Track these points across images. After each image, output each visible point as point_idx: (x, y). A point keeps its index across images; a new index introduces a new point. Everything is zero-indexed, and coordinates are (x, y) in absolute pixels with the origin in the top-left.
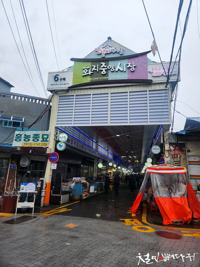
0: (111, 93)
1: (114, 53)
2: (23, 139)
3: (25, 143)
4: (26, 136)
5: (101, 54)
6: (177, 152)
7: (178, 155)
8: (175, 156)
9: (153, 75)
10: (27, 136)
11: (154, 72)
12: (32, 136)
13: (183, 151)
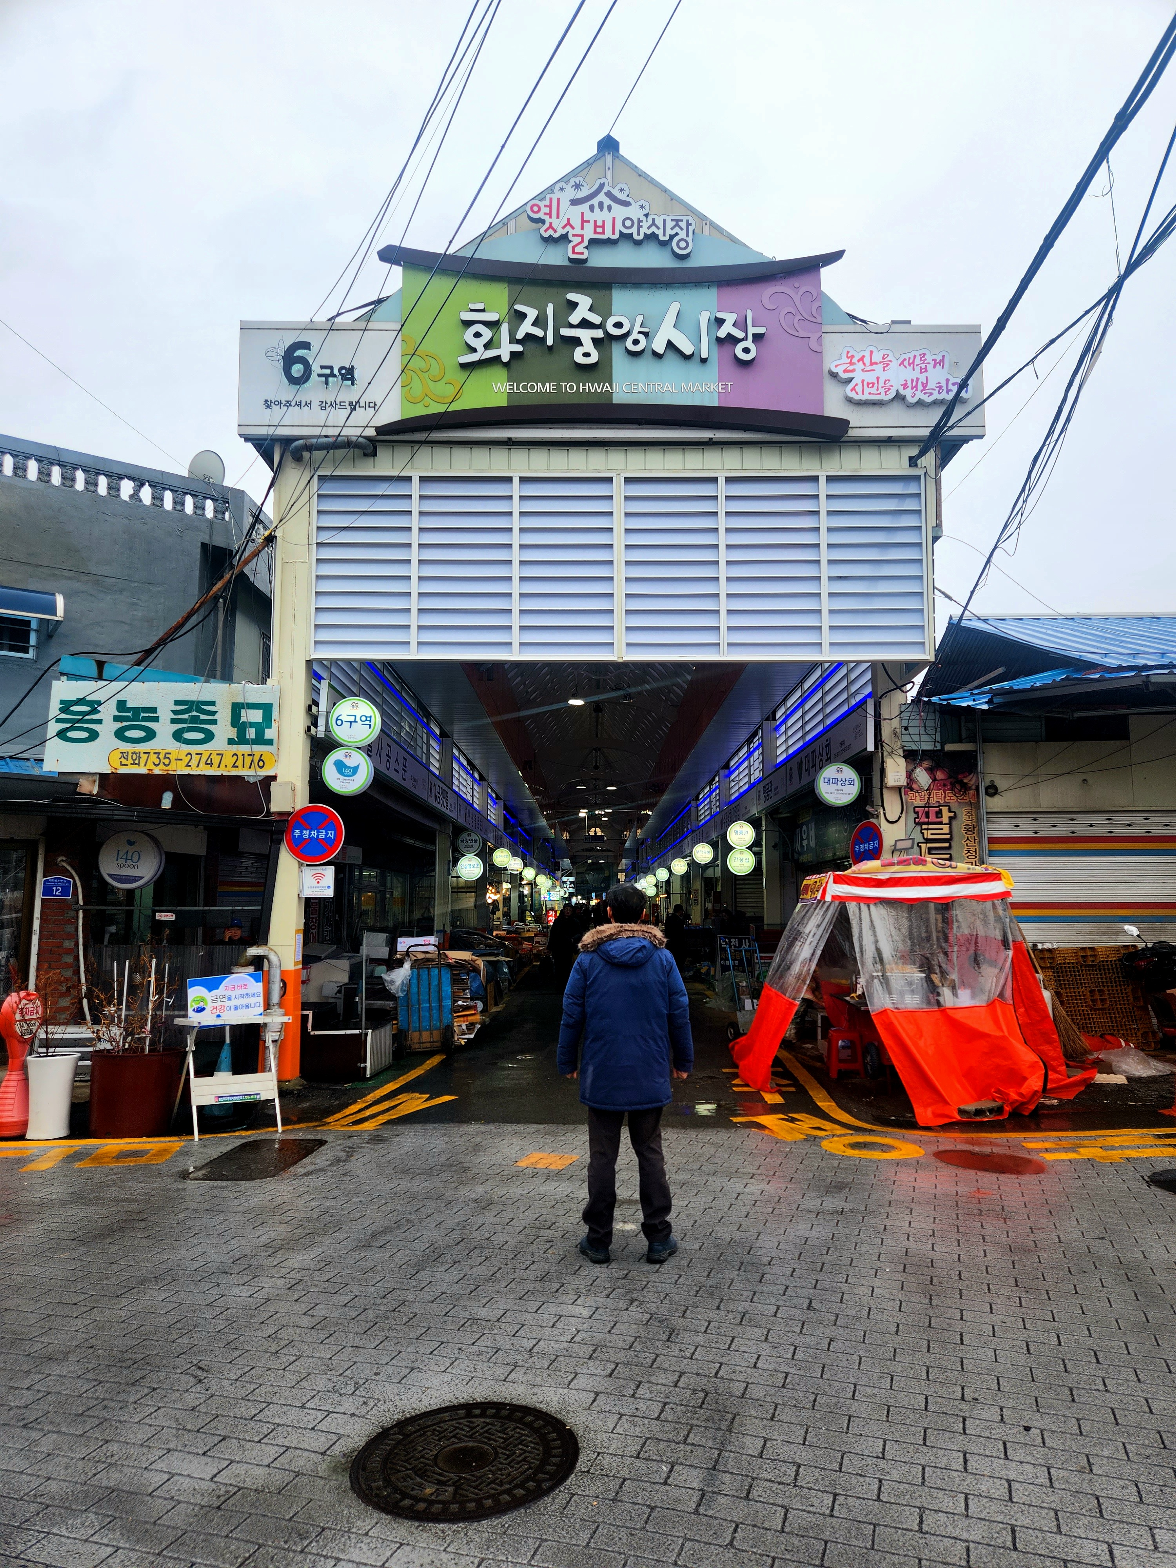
0: (628, 480)
1: (638, 243)
2: (107, 728)
3: (125, 755)
4: (129, 710)
5: (564, 238)
6: (937, 797)
7: (945, 810)
8: (927, 816)
9: (852, 395)
10: (136, 711)
11: (858, 376)
12: (165, 713)
13: (965, 788)
